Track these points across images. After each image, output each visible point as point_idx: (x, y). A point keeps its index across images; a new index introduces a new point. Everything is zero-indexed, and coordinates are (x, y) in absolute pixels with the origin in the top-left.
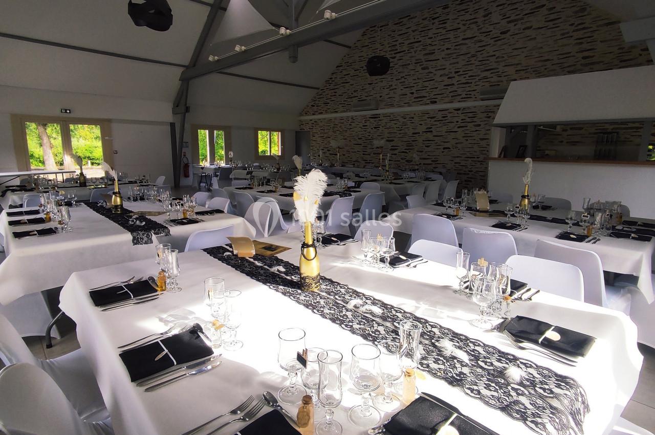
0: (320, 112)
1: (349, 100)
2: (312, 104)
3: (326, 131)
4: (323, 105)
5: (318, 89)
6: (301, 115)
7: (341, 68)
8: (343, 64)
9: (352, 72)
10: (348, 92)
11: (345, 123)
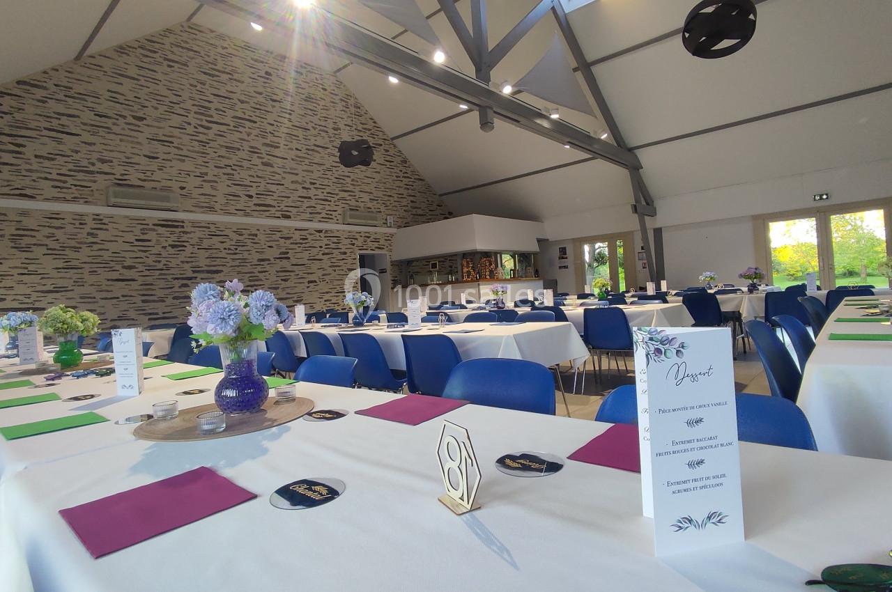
1: (81, 176)
7: (40, 93)
8: (50, 85)
9: (88, 116)
10: (76, 156)
11: (70, 229)
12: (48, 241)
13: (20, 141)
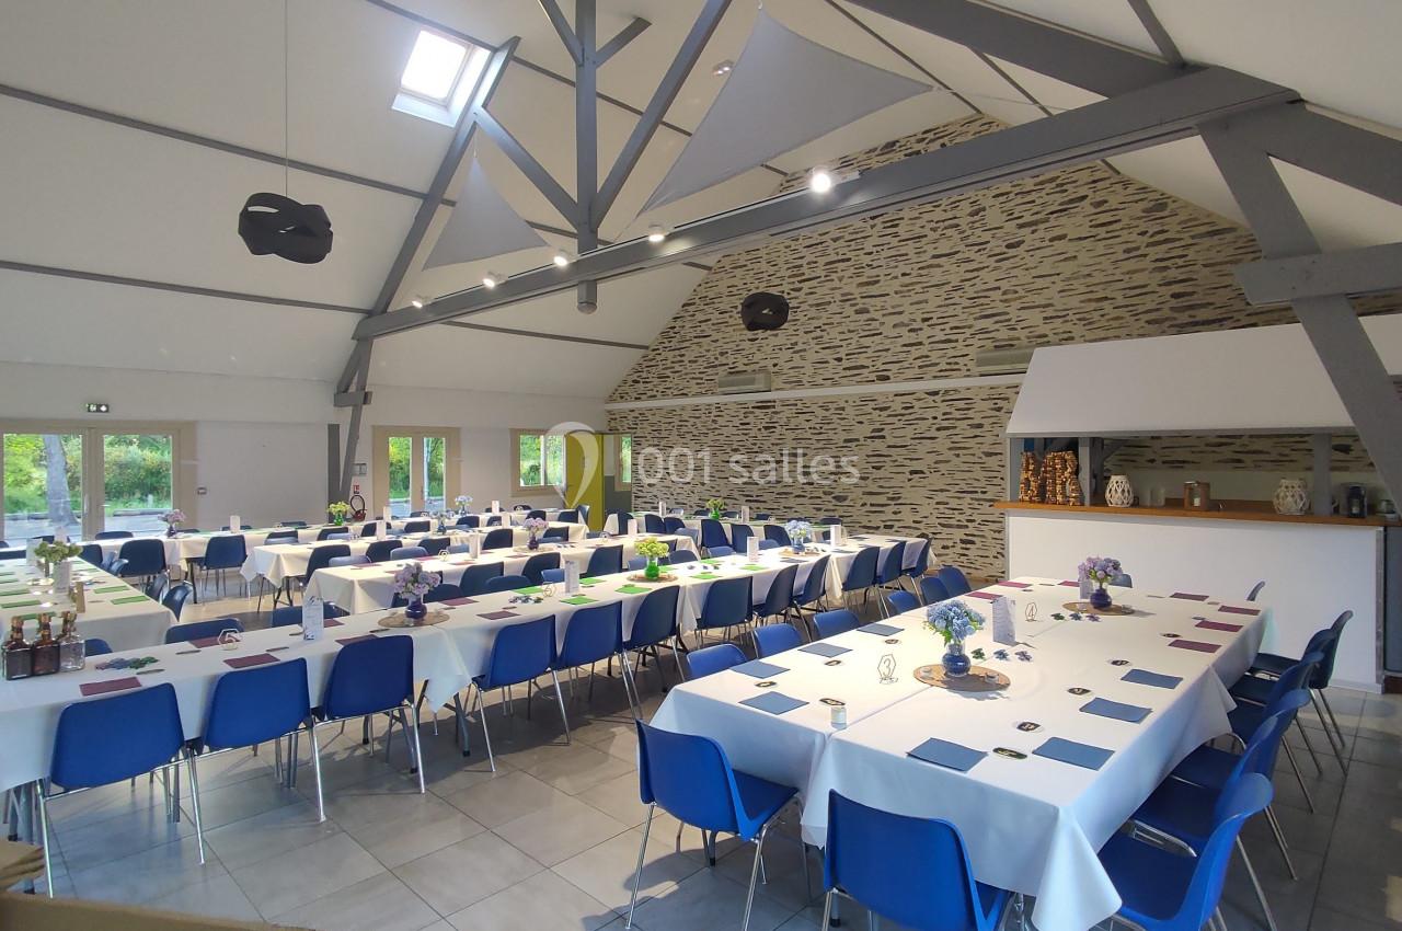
0: (650, 393)
1: (710, 371)
2: (635, 377)
3: (664, 434)
4: (656, 381)
5: (646, 348)
6: (611, 399)
7: (691, 308)
8: (698, 301)
9: (715, 317)
10: (709, 354)
11: (704, 418)
12: (692, 429)
13: (683, 352)
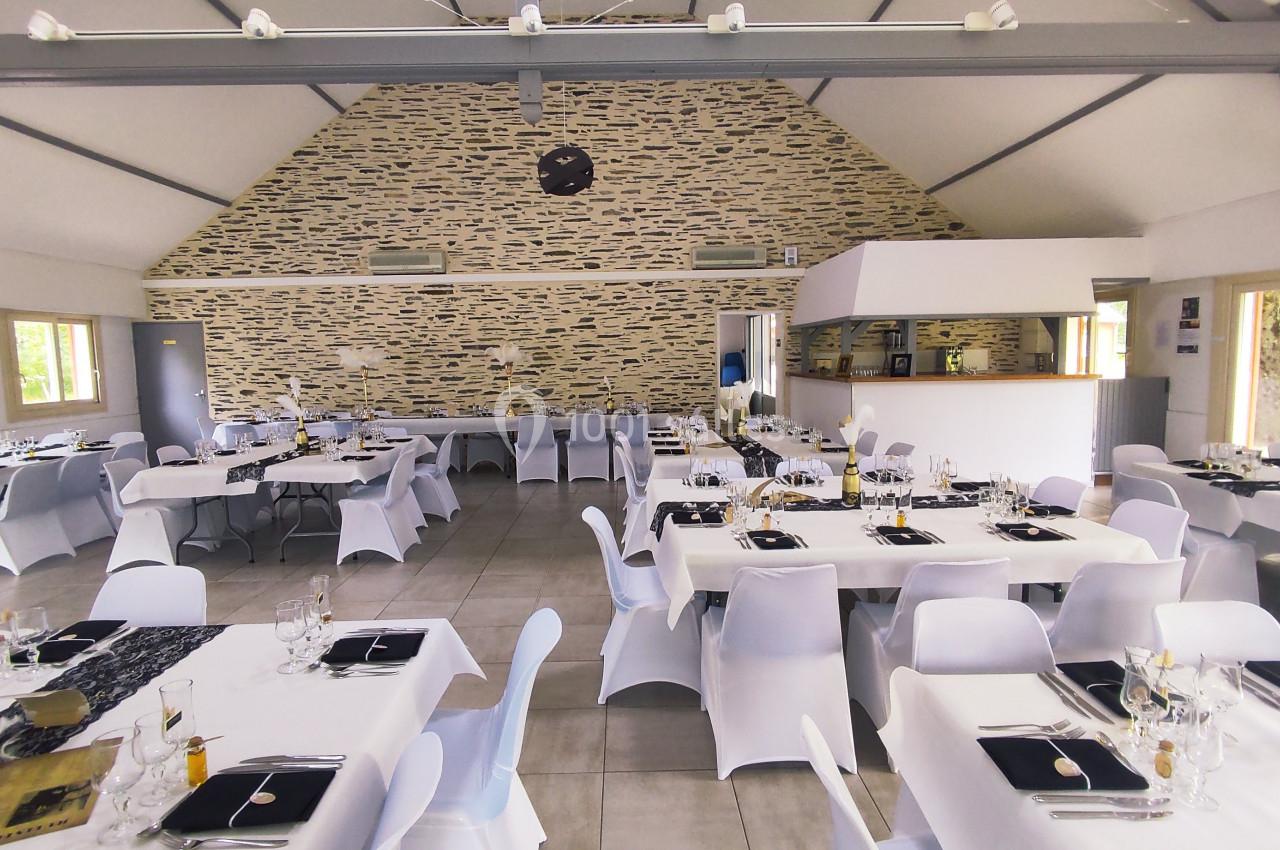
0: (239, 268)
1: (348, 244)
2: (205, 243)
3: (267, 324)
4: (249, 252)
5: (228, 204)
6: (155, 272)
7: (311, 160)
8: (320, 149)
9: (354, 175)
10: (345, 222)
11: (340, 303)
12: (320, 317)
13: (298, 215)
